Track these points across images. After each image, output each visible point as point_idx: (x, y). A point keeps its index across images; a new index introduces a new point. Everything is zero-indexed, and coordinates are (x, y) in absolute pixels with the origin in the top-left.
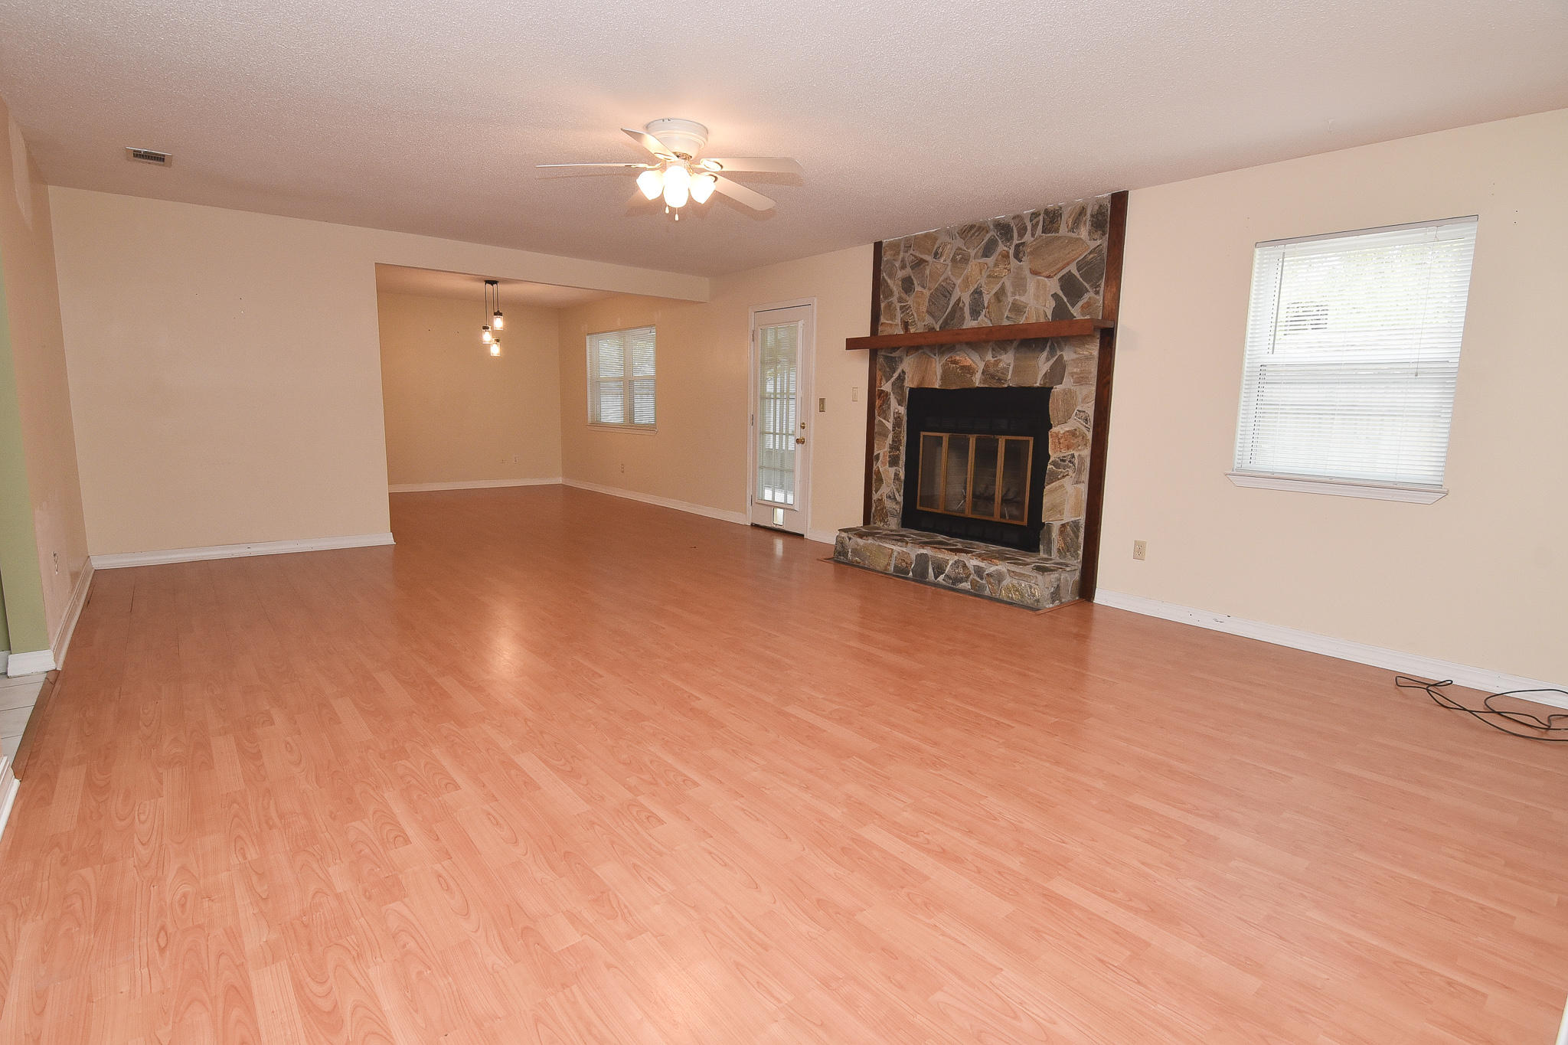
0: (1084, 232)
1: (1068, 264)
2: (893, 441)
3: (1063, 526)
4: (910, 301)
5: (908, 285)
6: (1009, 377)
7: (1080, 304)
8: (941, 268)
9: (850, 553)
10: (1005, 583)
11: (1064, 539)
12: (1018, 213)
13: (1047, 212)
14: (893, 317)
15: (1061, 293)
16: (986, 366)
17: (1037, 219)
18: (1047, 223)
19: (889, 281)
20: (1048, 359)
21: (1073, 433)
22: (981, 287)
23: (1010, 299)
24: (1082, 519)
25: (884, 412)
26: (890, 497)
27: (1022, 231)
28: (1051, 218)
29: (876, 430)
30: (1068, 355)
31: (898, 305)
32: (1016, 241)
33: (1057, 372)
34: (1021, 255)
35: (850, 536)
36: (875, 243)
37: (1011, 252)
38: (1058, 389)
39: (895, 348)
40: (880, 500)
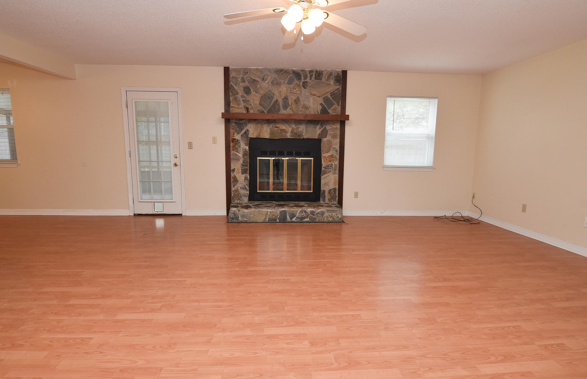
0: (332, 82)
1: (327, 93)
2: (244, 162)
3: (330, 190)
4: (248, 98)
5: (247, 91)
6: (304, 135)
7: (332, 109)
8: (265, 85)
9: (240, 217)
10: (325, 215)
11: (330, 195)
12: (303, 69)
13: (316, 71)
14: (239, 104)
15: (323, 104)
16: (293, 129)
17: (312, 73)
18: (317, 76)
19: (235, 87)
20: (320, 128)
21: (332, 156)
22: (287, 97)
23: (302, 104)
24: (337, 187)
25: (237, 149)
26: (243, 188)
27: (306, 77)
28: (319, 75)
29: (231, 157)
30: (328, 127)
31: (241, 99)
32: (303, 80)
33: (324, 133)
34: (306, 86)
35: (238, 209)
36: (224, 67)
37: (301, 84)
38: (324, 140)
39: (242, 119)
40: (237, 191)
